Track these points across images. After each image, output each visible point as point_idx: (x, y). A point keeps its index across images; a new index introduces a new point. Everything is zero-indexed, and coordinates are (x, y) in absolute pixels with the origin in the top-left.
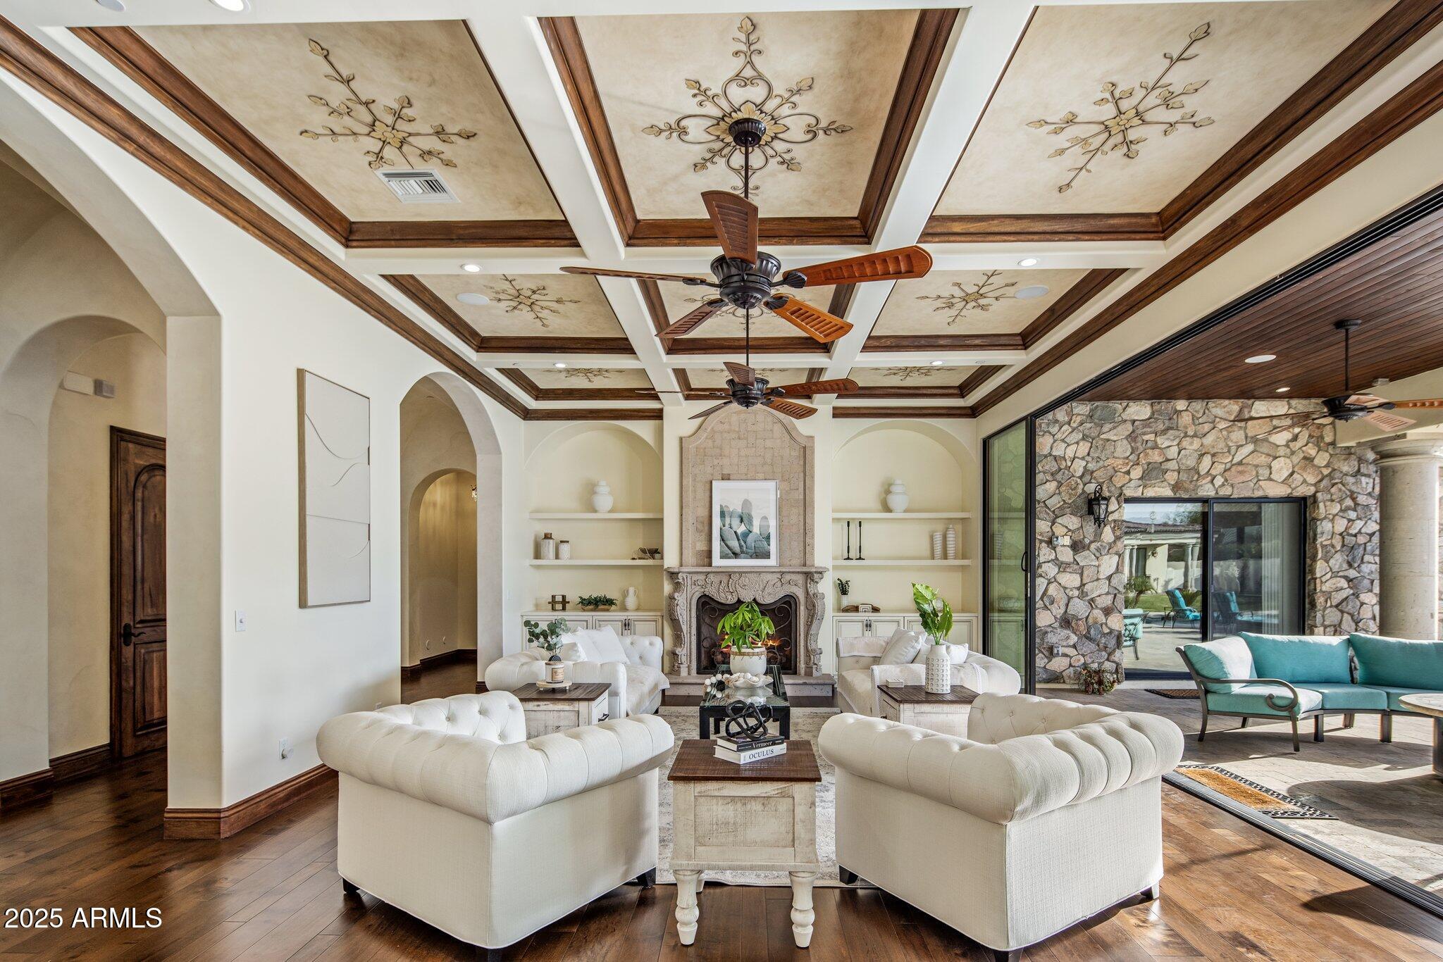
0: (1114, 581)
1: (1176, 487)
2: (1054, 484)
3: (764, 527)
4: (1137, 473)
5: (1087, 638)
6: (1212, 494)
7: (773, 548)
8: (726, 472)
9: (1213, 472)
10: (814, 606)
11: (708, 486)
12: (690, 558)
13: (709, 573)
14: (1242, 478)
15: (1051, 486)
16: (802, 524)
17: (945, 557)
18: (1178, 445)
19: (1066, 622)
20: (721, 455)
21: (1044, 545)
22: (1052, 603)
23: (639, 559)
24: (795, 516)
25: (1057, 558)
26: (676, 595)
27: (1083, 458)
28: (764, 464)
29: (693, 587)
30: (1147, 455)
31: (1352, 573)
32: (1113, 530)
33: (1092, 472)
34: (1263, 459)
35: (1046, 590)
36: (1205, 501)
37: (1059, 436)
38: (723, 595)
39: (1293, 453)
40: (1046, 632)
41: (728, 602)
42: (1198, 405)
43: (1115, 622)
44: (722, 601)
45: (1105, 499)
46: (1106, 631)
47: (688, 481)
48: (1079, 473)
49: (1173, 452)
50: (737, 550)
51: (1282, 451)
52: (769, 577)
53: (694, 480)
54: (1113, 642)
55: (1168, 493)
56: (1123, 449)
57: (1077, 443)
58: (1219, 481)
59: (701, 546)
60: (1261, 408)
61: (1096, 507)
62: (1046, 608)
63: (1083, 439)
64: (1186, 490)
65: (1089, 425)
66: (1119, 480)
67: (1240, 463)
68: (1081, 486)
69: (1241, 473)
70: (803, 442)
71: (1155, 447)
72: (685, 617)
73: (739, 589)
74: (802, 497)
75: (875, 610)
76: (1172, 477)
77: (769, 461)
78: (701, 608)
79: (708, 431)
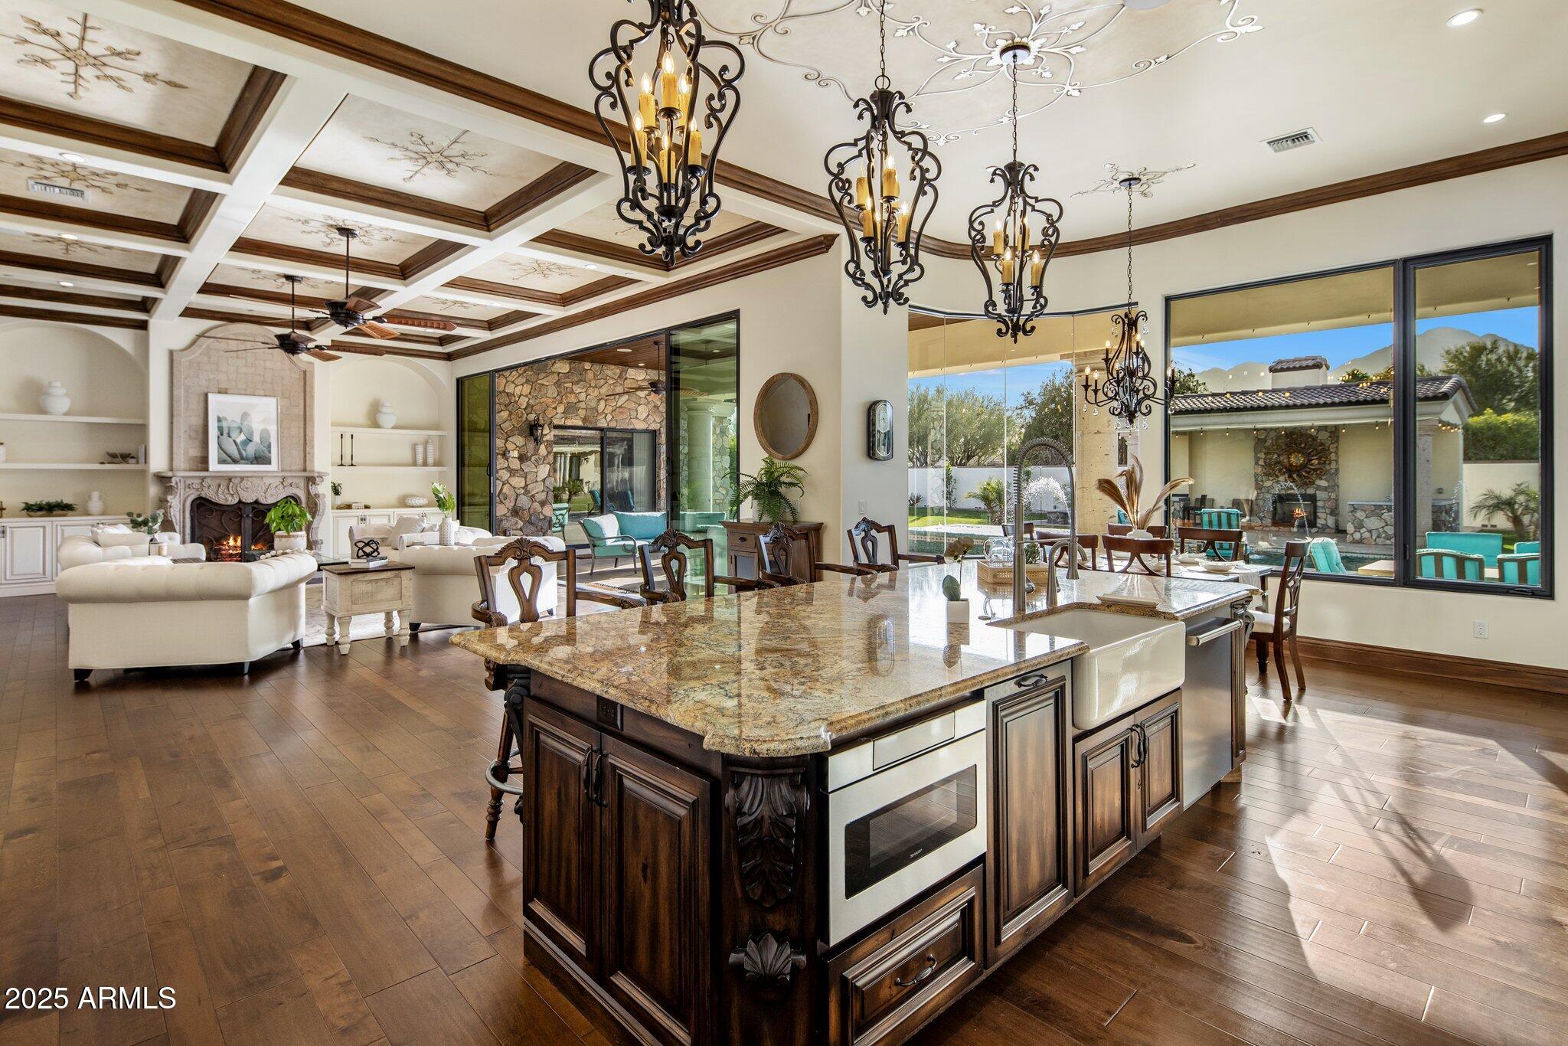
0: (547, 483)
1: (584, 420)
2: (507, 413)
3: (265, 436)
4: (561, 409)
5: (529, 523)
6: (605, 425)
8: (223, 386)
9: (606, 411)
10: (316, 504)
11: (202, 398)
12: (180, 461)
13: (205, 477)
14: (622, 417)
15: (505, 414)
16: (303, 435)
17: (425, 464)
19: (515, 512)
20: (217, 370)
21: (499, 456)
22: (506, 499)
23: (109, 463)
24: (296, 430)
25: (509, 466)
26: (169, 498)
27: (526, 396)
28: (264, 382)
29: (187, 490)
30: (567, 397)
32: (546, 446)
33: (532, 406)
34: (633, 405)
35: (502, 489)
36: (601, 430)
37: (510, 378)
38: (222, 496)
39: (649, 403)
40: (502, 520)
41: (228, 503)
43: (547, 511)
44: (222, 503)
45: (540, 426)
46: (542, 517)
47: (179, 392)
48: (523, 407)
49: (582, 396)
50: (236, 455)
52: (271, 481)
53: (187, 391)
54: (547, 525)
55: (580, 423)
56: (552, 392)
57: (522, 385)
58: (609, 417)
59: (195, 452)
61: (535, 431)
62: (501, 502)
63: (526, 382)
64: (591, 422)
65: (530, 373)
66: (550, 413)
67: (621, 407)
68: (525, 416)
71: (572, 392)
72: (178, 518)
73: (240, 491)
74: (302, 413)
75: (367, 507)
76: (582, 413)
78: (195, 509)
79: (204, 347)
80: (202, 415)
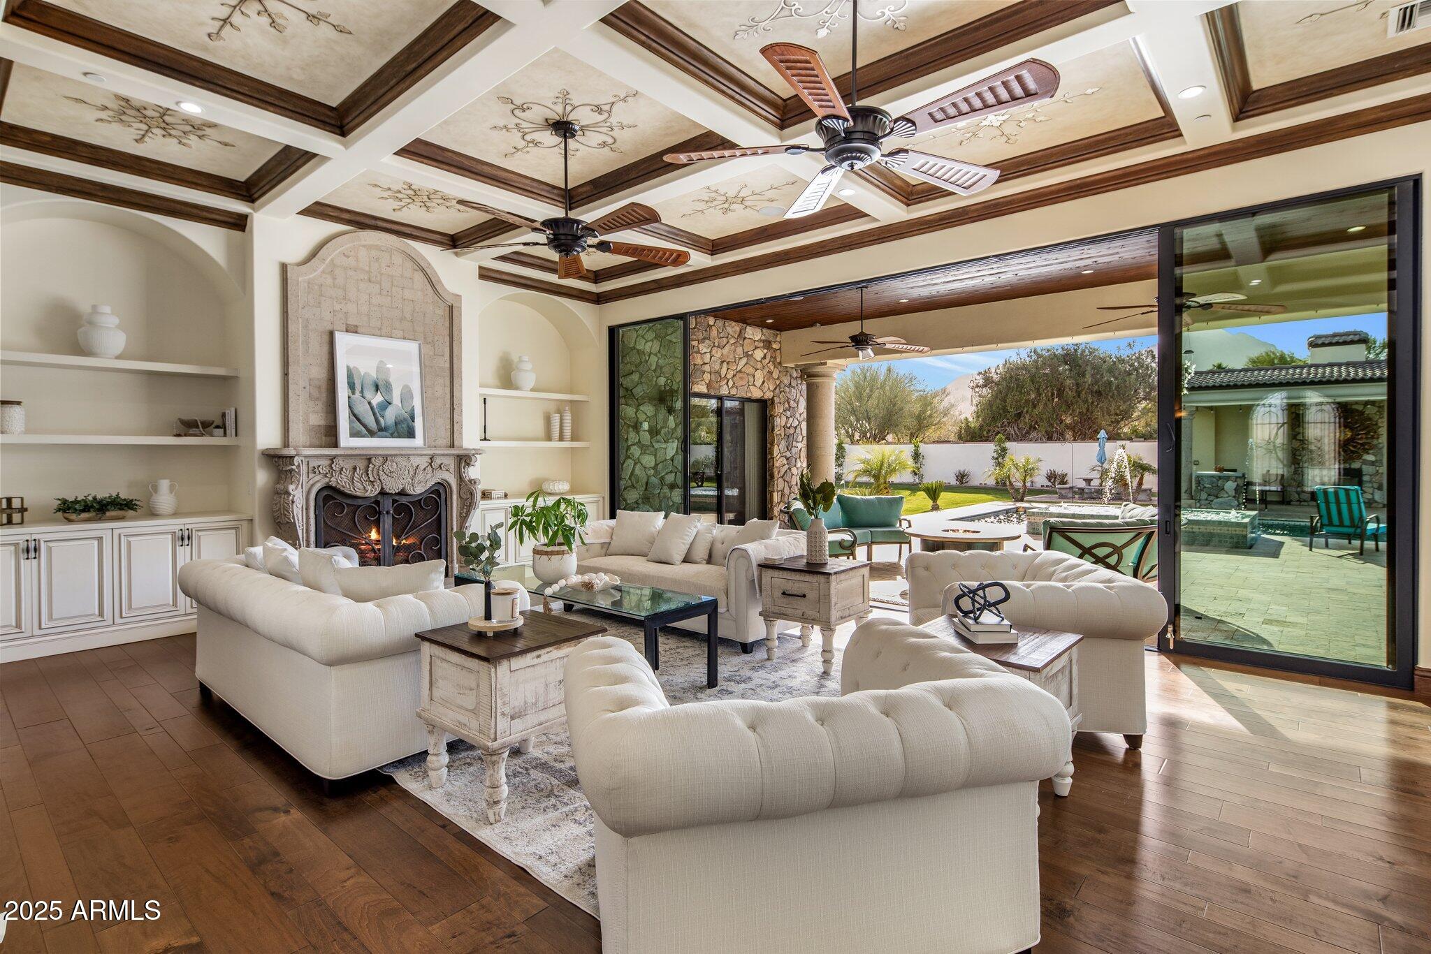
2: (638, 375)
3: (407, 395)
7: (418, 425)
8: (352, 321)
10: (468, 494)
11: (326, 338)
12: (299, 434)
13: (335, 457)
16: (448, 396)
17: (561, 439)
18: (710, 352)
20: (345, 299)
23: (184, 435)
24: (442, 389)
25: (639, 442)
26: (288, 488)
27: (655, 355)
28: (403, 319)
29: (311, 475)
31: (788, 454)
33: (661, 368)
37: (640, 332)
38: (358, 485)
41: (367, 494)
42: (720, 323)
44: (358, 494)
48: (653, 368)
50: (372, 425)
51: (759, 365)
52: (418, 461)
53: (306, 327)
59: (317, 419)
60: (750, 330)
67: (740, 371)
68: (655, 379)
69: (741, 378)
70: (450, 301)
72: (300, 517)
73: (384, 477)
74: (447, 365)
77: (408, 316)
78: (321, 504)
79: (327, 262)
80: (326, 363)
